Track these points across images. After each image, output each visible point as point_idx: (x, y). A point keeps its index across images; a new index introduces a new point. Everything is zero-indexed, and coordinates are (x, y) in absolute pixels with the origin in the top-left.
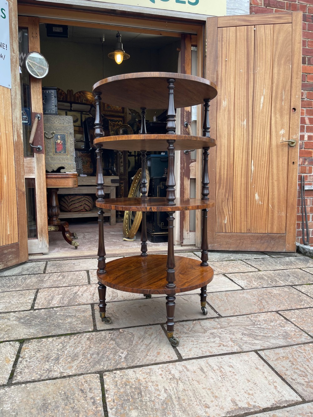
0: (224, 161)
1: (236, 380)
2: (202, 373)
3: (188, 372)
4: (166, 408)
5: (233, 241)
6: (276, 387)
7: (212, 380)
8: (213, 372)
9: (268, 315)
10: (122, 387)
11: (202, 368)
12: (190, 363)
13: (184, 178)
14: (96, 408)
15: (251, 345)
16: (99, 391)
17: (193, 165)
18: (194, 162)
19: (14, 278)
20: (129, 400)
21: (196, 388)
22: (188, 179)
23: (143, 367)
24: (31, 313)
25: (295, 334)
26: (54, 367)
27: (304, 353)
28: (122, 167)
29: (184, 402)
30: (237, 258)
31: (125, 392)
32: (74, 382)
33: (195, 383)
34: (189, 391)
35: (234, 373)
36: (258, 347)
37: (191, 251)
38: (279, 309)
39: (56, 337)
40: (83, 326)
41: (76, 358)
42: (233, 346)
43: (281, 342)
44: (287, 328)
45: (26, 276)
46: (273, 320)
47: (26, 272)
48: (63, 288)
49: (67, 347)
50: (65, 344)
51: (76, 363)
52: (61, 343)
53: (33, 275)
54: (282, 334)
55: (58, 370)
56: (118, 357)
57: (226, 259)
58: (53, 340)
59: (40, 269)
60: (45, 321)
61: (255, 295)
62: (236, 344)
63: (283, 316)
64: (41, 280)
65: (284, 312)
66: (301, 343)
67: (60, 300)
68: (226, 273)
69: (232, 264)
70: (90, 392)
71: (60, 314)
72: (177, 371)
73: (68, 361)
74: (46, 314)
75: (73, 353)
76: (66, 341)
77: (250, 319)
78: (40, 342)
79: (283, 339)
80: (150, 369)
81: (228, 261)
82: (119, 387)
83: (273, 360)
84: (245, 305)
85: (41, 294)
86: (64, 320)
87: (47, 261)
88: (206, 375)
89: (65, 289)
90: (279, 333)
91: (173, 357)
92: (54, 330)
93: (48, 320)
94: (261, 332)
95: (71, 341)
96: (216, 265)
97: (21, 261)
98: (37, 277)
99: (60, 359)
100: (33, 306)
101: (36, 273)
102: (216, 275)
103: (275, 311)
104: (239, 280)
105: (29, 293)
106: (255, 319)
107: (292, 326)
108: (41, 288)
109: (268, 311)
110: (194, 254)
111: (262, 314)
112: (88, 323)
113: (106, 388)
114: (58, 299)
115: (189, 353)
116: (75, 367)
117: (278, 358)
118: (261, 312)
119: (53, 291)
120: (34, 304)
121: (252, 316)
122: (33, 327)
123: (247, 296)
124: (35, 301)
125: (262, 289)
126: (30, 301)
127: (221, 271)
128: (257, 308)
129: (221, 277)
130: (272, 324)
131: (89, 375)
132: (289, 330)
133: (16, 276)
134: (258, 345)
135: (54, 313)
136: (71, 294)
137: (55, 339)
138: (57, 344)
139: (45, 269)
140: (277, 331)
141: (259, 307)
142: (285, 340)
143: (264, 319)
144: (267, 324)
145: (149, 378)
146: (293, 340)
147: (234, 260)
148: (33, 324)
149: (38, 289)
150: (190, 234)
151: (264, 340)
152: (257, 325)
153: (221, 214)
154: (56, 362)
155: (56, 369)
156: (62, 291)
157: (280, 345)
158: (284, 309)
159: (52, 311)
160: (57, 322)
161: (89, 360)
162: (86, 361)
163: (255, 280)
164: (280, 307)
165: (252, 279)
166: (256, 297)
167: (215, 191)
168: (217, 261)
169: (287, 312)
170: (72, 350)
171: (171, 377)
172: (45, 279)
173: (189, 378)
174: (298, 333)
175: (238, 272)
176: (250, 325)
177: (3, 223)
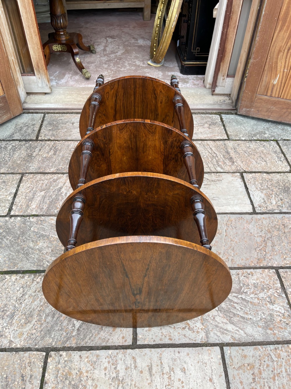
2: (148, 376)
3: (134, 371)
5: (277, 109)
8: (162, 375)
9: (264, 275)
10: (62, 380)
11: (152, 365)
12: (143, 354)
15: (220, 331)
16: (38, 382)
19: (4, 144)
23: (91, 351)
24: (6, 221)
25: (281, 321)
26: (6, 329)
27: (275, 363)
30: (272, 136)
32: (19, 361)
35: (182, 382)
36: (227, 339)
37: (218, 112)
38: (282, 264)
39: (20, 275)
40: (51, 260)
41: (30, 319)
42: (200, 330)
43: (258, 333)
44: (276, 307)
45: (17, 142)
46: (265, 286)
47: (18, 134)
48: (49, 176)
49: (27, 297)
50: (26, 290)
51: (27, 329)
52: (22, 287)
53: (24, 142)
54: (265, 319)
55: (9, 336)
56: (71, 326)
57: (258, 137)
58: (16, 279)
59: (33, 130)
60: (17, 241)
61: (263, 228)
62: (204, 328)
63: (281, 280)
64: (30, 156)
65: (285, 272)
66: (281, 340)
67: (41, 202)
68: (245, 172)
69: (261, 151)
70: (29, 381)
71: (34, 231)
72: (124, 367)
73: (21, 322)
74: (20, 228)
75: (30, 309)
76: (28, 283)
77: (239, 278)
78: (2, 280)
79: (263, 328)
80: (98, 356)
81: (258, 141)
82: (59, 381)
83: (236, 367)
84: (243, 248)
85: (23, 185)
86: (35, 242)
87: (46, 112)
88: (152, 381)
89: (51, 178)
90: (262, 314)
91: (128, 340)
92: (22, 261)
93: (19, 240)
94: (242, 309)
95: (32, 285)
96: (239, 150)
97: (13, 115)
98: (27, 148)
99: (14, 316)
100: (10, 209)
101: (28, 138)
102: (232, 173)
103: (276, 267)
104: (257, 189)
105: (12, 181)
106: (245, 279)
107: (284, 302)
108: (26, 173)
109: (267, 265)
110: (221, 119)
111: (258, 270)
112: (58, 253)
113: (46, 379)
114: (39, 199)
115: (147, 335)
116: (25, 336)
117: (242, 364)
118: (258, 266)
119: (37, 181)
120: (12, 203)
121: (243, 273)
122: (2, 250)
123: (253, 228)
124: (15, 200)
125: (277, 217)
126: (10, 198)
127: (242, 165)
128: (256, 257)
129: (236, 178)
130: (261, 295)
131: (35, 352)
132: (277, 312)
133: (7, 141)
134: (229, 334)
135: (28, 227)
136: (55, 190)
137: (18, 278)
138: (18, 289)
139: (39, 130)
140: (262, 312)
141: (259, 255)
142: (264, 331)
143: (255, 282)
144: (255, 294)
145: (92, 371)
146: (275, 331)
147: (268, 139)
148: (4, 245)
149: (23, 174)
150: (227, 81)
151: (239, 326)
152: (242, 294)
153: (273, 69)
154: (10, 321)
155: (7, 334)
156: (46, 183)
157: (254, 339)
158: (288, 266)
159: (28, 221)
160: (27, 246)
161: (42, 324)
162: (39, 326)
163: (276, 194)
164: (285, 259)
165: (274, 190)
166: (263, 232)
167: (273, 32)
168: (245, 140)
169: (289, 273)
170: (30, 302)
171: (114, 375)
172: (34, 154)
173: (132, 380)
174: (285, 320)
175: (262, 171)
176: (234, 292)
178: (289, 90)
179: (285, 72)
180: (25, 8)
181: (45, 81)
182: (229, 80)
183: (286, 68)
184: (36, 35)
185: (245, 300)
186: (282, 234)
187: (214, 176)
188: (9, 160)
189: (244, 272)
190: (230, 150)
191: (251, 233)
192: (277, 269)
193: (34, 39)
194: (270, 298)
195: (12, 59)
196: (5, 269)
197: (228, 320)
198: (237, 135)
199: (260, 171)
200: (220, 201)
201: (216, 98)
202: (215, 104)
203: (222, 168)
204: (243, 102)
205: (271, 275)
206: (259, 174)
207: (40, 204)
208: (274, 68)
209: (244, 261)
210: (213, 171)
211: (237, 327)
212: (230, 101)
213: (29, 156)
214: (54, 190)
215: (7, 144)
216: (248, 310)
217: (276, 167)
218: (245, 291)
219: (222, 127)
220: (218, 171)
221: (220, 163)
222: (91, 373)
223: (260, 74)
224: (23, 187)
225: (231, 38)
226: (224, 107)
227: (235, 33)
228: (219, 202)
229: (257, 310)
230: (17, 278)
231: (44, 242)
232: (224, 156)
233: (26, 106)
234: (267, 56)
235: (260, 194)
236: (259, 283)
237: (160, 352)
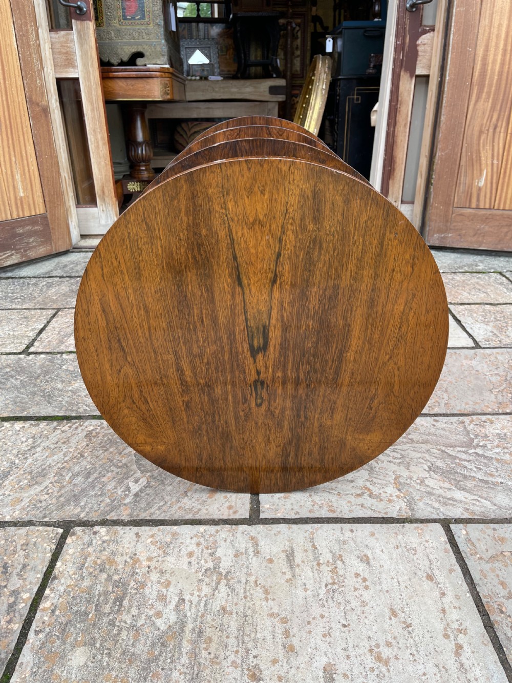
0: (500, 25)
1: (364, 604)
2: (286, 569)
3: (254, 559)
4: (156, 659)
5: (491, 229)
6: (459, 647)
7: (301, 593)
8: (316, 567)
10: (91, 573)
11: (293, 551)
12: (273, 532)
13: (402, 73)
14: (9, 622)
15: (439, 501)
16: (39, 576)
17: (426, 41)
18: (429, 31)
19: (33, 281)
20: (86, 614)
21: (254, 612)
22: (411, 77)
23: (161, 527)
24: (20, 359)
28: (299, 59)
29: (206, 649)
30: (491, 268)
31: (89, 590)
32: (3, 542)
33: (259, 593)
34: (234, 615)
35: (365, 580)
36: (456, 512)
39: (32, 422)
41: (39, 479)
42: (395, 498)
45: (56, 279)
47: (59, 271)
49: (38, 449)
50: (40, 441)
51: (32, 493)
52: (33, 437)
53: (67, 279)
56: (122, 490)
57: (466, 269)
58: (23, 427)
60: (33, 381)
61: (500, 365)
62: (402, 495)
68: (452, 304)
69: (475, 282)
70: (18, 575)
71: (67, 369)
72: (231, 552)
73: (21, 483)
74: (42, 366)
75: (42, 465)
76: (45, 432)
77: (465, 428)
80: (174, 534)
81: (468, 273)
82: (84, 574)
83: (484, 557)
84: (466, 389)
85: (57, 321)
86: (68, 382)
88: (294, 576)
91: (240, 511)
92: (38, 404)
93: (39, 380)
94: (480, 469)
95: (52, 435)
97: (56, 250)
98: (72, 284)
99: (9, 476)
101: (75, 275)
104: (477, 321)
105: (39, 317)
106: (478, 429)
108: (66, 308)
111: (502, 417)
113: (56, 571)
115: (280, 504)
116: (26, 502)
117: (499, 553)
118: (501, 411)
120: (34, 340)
121: (472, 421)
122: (3, 392)
123: (480, 366)
124: (39, 335)
126: (32, 334)
128: (494, 400)
131: (41, 528)
133: (40, 278)
134: (458, 505)
135: (57, 366)
137: (27, 426)
138: (24, 439)
141: (500, 397)
143: (500, 432)
144: (504, 448)
145: (160, 559)
147: (484, 271)
148: (8, 386)
149: (59, 310)
151: (480, 494)
152: (475, 448)
153: (475, 163)
159: (58, 359)
160: (52, 387)
161: (63, 487)
162: (56, 489)
166: (500, 370)
167: (466, 105)
170: (44, 457)
171: (210, 565)
173: (249, 574)
175: (482, 302)
176: (459, 446)
177: (6, 173)
178: (507, 193)
179: (495, 165)
180: (91, 103)
181: (112, 215)
182: (405, 209)
183: (495, 158)
184: (104, 144)
185: (483, 456)
188: (39, 296)
189: (474, 419)
191: (477, 371)
193: (101, 149)
195: (65, 176)
197: (452, 485)
199: (478, 302)
204: (433, 224)
206: (477, 305)
208: (476, 161)
209: (470, 406)
211: (475, 495)
213: (73, 291)
215: (40, 281)
216: (494, 470)
217: (506, 298)
218: (481, 445)
222: (158, 561)
223: (455, 172)
225: (401, 141)
227: (407, 134)
234: (461, 143)
235: (485, 326)
236: (509, 434)
237: (311, 530)
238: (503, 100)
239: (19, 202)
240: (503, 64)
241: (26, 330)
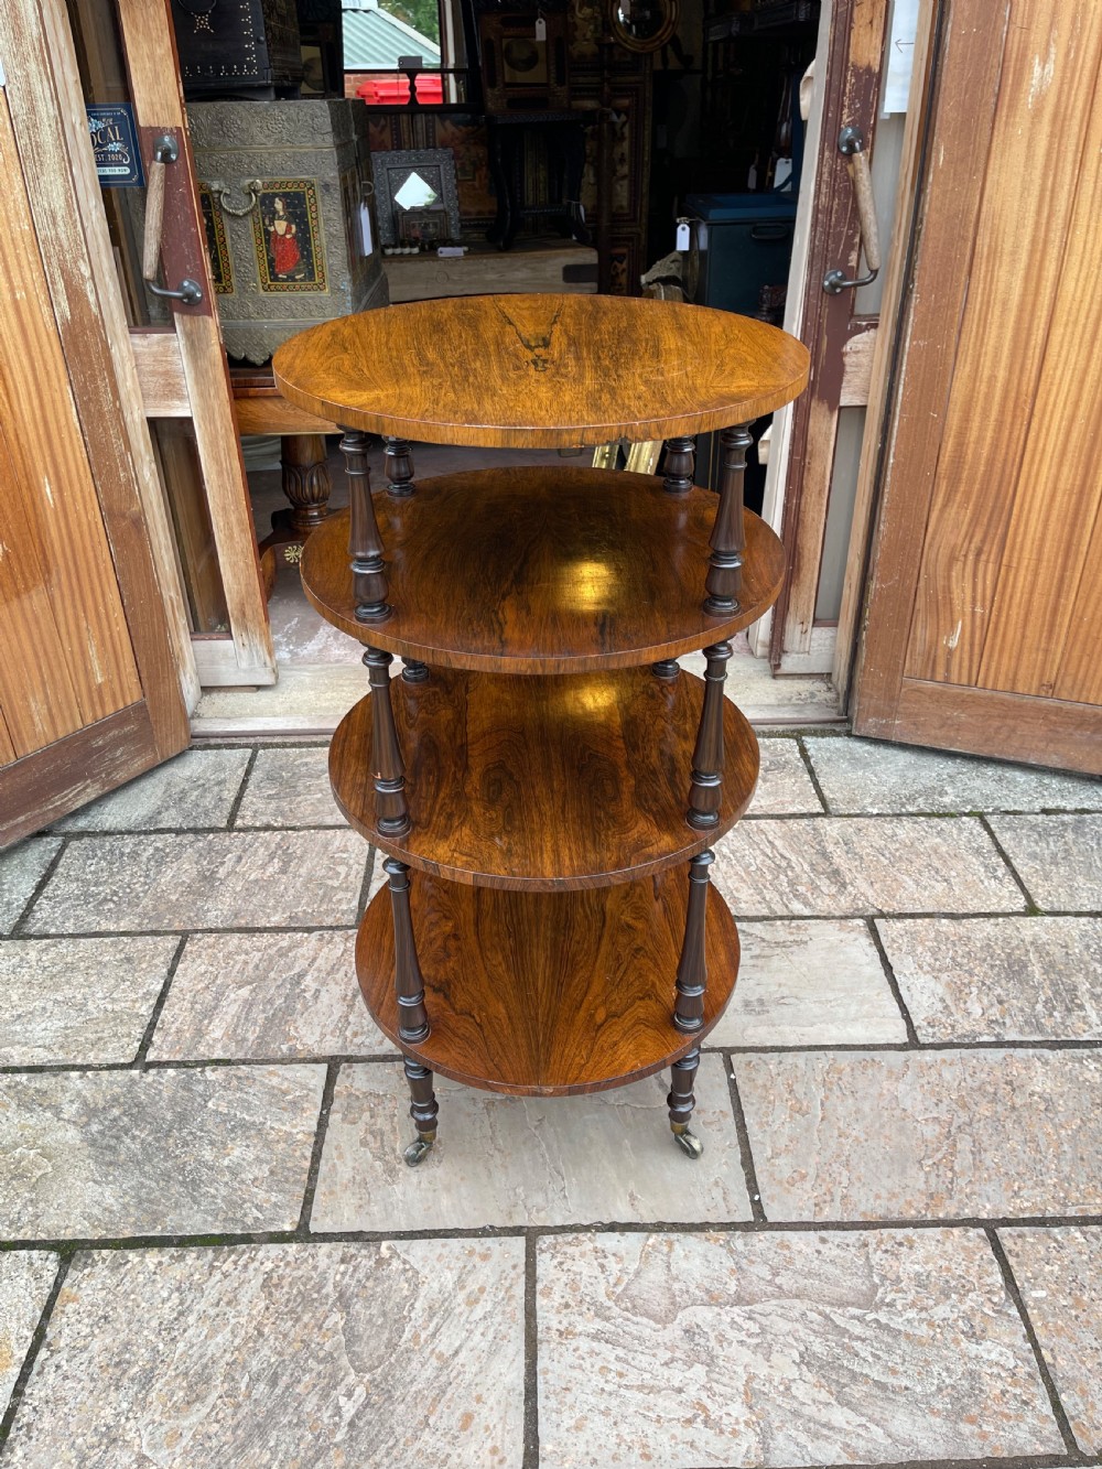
0: (993, 378)
5: (970, 720)
9: (949, 1247)
13: (814, 404)
17: (860, 347)
18: (867, 328)
19: (130, 841)
22: (831, 410)
24: (133, 1081)
25: (1004, 1393)
26: (127, 1419)
30: (966, 802)
37: (793, 731)
38: (1007, 1210)
39: (172, 1250)
40: (268, 1201)
41: (201, 1388)
42: (742, 1427)
43: (931, 1434)
44: (990, 1351)
45: (170, 838)
46: (953, 1283)
47: (173, 812)
48: (267, 938)
49: (191, 1319)
50: (190, 1297)
51: (194, 1419)
52: (178, 1289)
53: (191, 837)
54: (953, 1387)
55: (137, 1441)
56: (329, 1413)
57: (921, 804)
58: (160, 1263)
59: (221, 800)
60: (163, 1143)
61: (945, 1093)
62: (754, 1419)
63: (1007, 1262)
64: (208, 878)
65: (1019, 1236)
66: (1005, 1454)
67: (239, 1020)
68: (882, 915)
69: (932, 848)
71: (216, 1111)
73: (175, 1398)
74: (173, 1101)
75: (201, 1357)
76: (196, 1277)
77: (867, 1258)
78: (118, 1268)
79: (947, 1418)
81: (923, 818)
84: (880, 1157)
85: (186, 970)
86: (221, 1147)
87: (257, 743)
89: (270, 946)
90: (944, 1374)
91: (509, 1458)
92: (177, 1205)
93: (171, 1141)
94: (879, 1358)
95: (210, 1284)
96: (863, 847)
97: (162, 756)
98: (201, 855)
99: (154, 1381)
100: (146, 1044)
101: (202, 823)
102: (841, 918)
103: (987, 1221)
104: (921, 967)
105: (153, 957)
106: (888, 1261)
107: (1015, 1334)
108: (197, 931)
109: (958, 1214)
110: (803, 751)
111: (929, 1232)
112: (292, 1180)
114: (234, 1009)
115: (569, 1442)
116: (186, 1441)
118: (929, 1217)
119: (229, 956)
120: (152, 1026)
121: (881, 1242)
122: (117, 1173)
123: (911, 1096)
124: (159, 1014)
125: (989, 1057)
126: (145, 1009)
127: (870, 893)
128: (922, 1186)
129: (853, 935)
130: (941, 1312)
132: (992, 1364)
133: (140, 833)
134: (835, 1437)
135: (199, 1100)
136: (284, 980)
137: (165, 1259)
138: (165, 1294)
139: (238, 799)
140: (942, 1365)
141: (933, 1180)
142: (950, 1425)
143: (922, 1270)
144: (922, 1309)
146: (985, 1427)
147: (953, 811)
148: (123, 1157)
149: (185, 936)
150: (814, 636)
151: (870, 1413)
152: (877, 1308)
153: (941, 608)
154: (140, 1396)
155: (132, 1435)
156: (256, 960)
157: (918, 1452)
158: (1027, 1215)
159: (199, 1081)
160: (196, 1160)
161: (238, 1406)
162: (230, 1411)
163: (984, 984)
164: (1016, 1194)
165: (976, 971)
166: (943, 1107)
167: (926, 509)
168: (878, 815)
169: (1031, 1240)
170: (202, 1338)
172: (222, 872)
174: (1018, 1391)
175: (936, 910)
176: (852, 1304)
177: (72, 652)
178: (999, 663)
179: (978, 615)
180: (217, 461)
181: (260, 652)
182: (821, 636)
183: (979, 604)
184: (242, 531)
185: (886, 1328)
186: (1007, 1113)
187: (781, 928)
188: (145, 892)
189: (885, 1236)
190: (830, 848)
191: (904, 1110)
192: (991, 1227)
194: (969, 1320)
195: (171, 598)
196: (127, 1233)
197: (832, 1394)
198: (852, 801)
199: (930, 910)
200: (802, 1007)
201: (786, 687)
202: (784, 706)
203: (806, 904)
204: (865, 701)
205: (971, 1245)
206: (927, 920)
207: (237, 1026)
208: (944, 605)
209: (883, 1202)
210: (779, 914)
211: (863, 1415)
212: (831, 695)
213: (205, 877)
214: (279, 983)
215: (140, 843)
216: (899, 1361)
217: (980, 898)
218: (887, 1300)
219: (807, 777)
220: (796, 913)
221: (801, 889)
223: (905, 622)
224: (184, 975)
226: (811, 714)
228: (799, 1010)
229: (926, 1360)
230: (163, 1260)
231: (248, 1146)
232: (812, 865)
233: (201, 726)
234: (916, 572)
235: (932, 984)
236: (934, 1273)
238: (994, 507)
239: (95, 695)
240: (995, 446)
241: (134, 996)
